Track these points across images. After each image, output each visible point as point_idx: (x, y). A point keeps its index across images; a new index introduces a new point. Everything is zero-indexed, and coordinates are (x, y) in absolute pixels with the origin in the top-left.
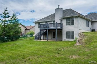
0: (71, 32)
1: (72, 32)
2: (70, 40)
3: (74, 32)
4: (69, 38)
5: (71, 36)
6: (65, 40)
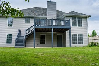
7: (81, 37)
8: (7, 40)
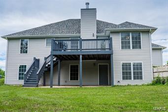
0: (134, 65)
1: (137, 65)
2: (132, 82)
3: (141, 65)
4: (130, 79)
5: (134, 73)
6: (119, 84)
7: (138, 67)
8: (20, 74)
